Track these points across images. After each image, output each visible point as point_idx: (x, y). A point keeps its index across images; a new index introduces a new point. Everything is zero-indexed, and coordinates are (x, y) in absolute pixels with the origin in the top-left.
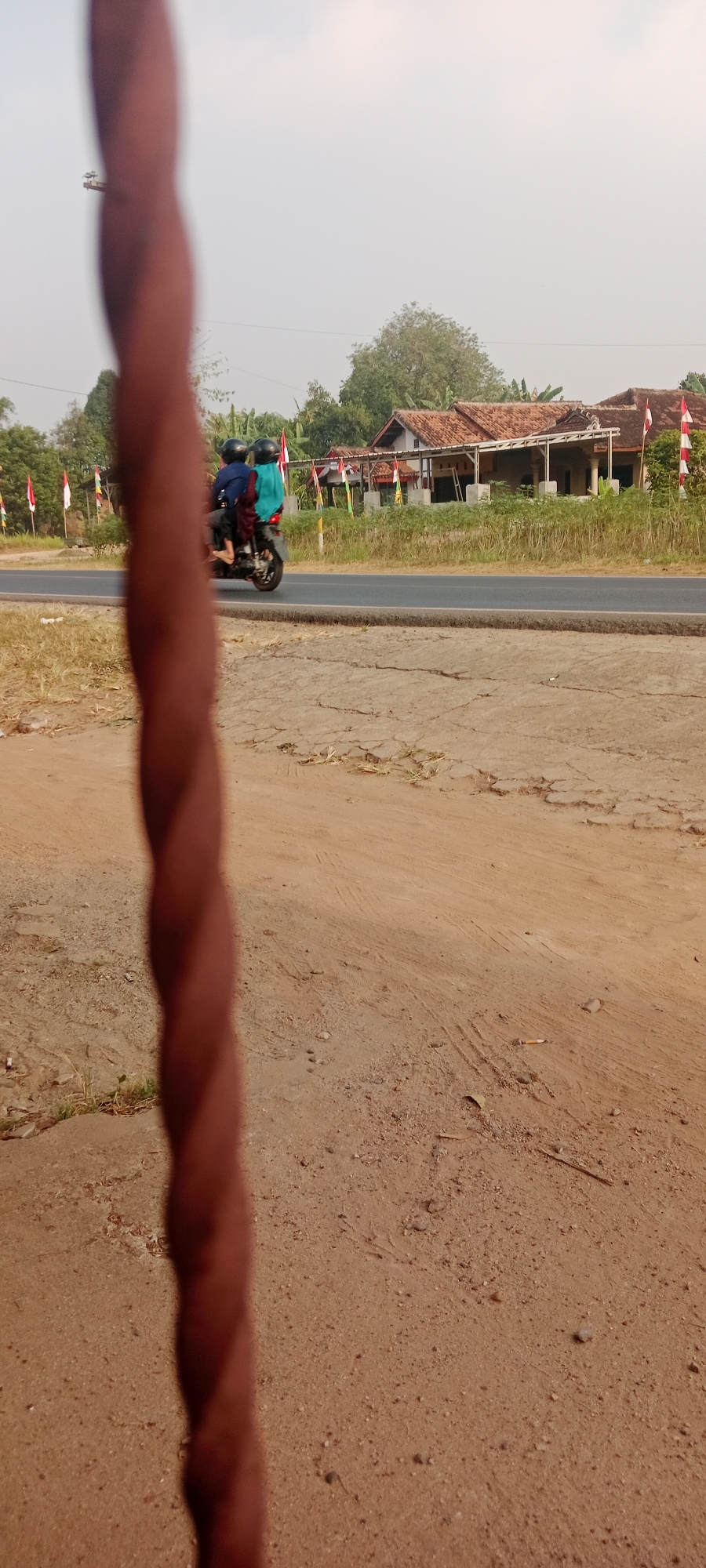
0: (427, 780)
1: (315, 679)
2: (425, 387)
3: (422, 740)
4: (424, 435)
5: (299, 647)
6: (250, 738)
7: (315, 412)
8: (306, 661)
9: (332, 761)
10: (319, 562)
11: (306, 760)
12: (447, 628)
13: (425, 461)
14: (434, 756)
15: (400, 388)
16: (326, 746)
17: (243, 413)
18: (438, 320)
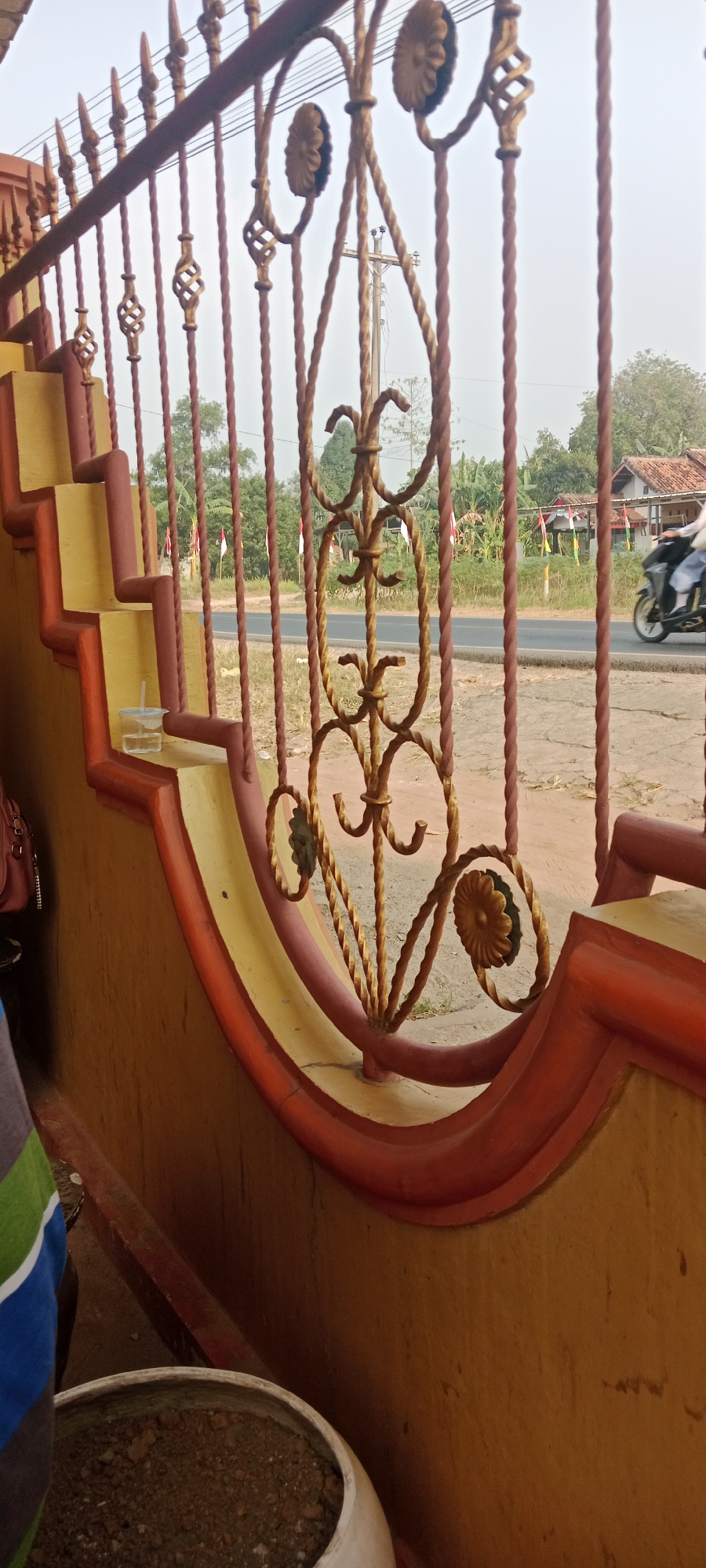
0: (644, 807)
1: (544, 716)
2: (656, 433)
3: (642, 772)
4: (654, 482)
5: (528, 688)
6: (484, 766)
7: (544, 460)
8: (534, 700)
9: (557, 787)
10: (545, 608)
11: (534, 786)
12: (669, 673)
13: (654, 508)
14: (652, 786)
15: (631, 434)
16: (553, 774)
17: (472, 461)
18: (673, 366)
